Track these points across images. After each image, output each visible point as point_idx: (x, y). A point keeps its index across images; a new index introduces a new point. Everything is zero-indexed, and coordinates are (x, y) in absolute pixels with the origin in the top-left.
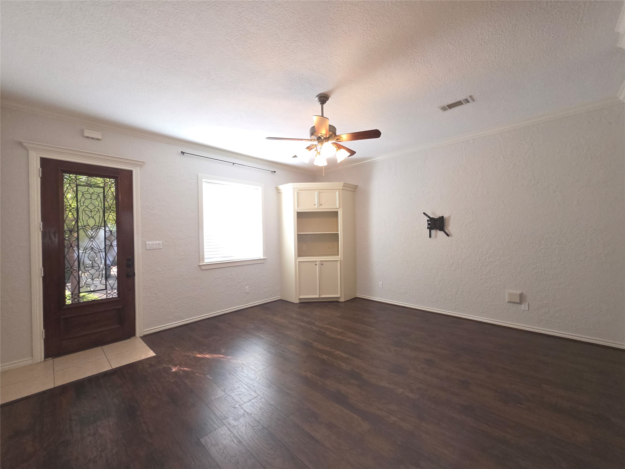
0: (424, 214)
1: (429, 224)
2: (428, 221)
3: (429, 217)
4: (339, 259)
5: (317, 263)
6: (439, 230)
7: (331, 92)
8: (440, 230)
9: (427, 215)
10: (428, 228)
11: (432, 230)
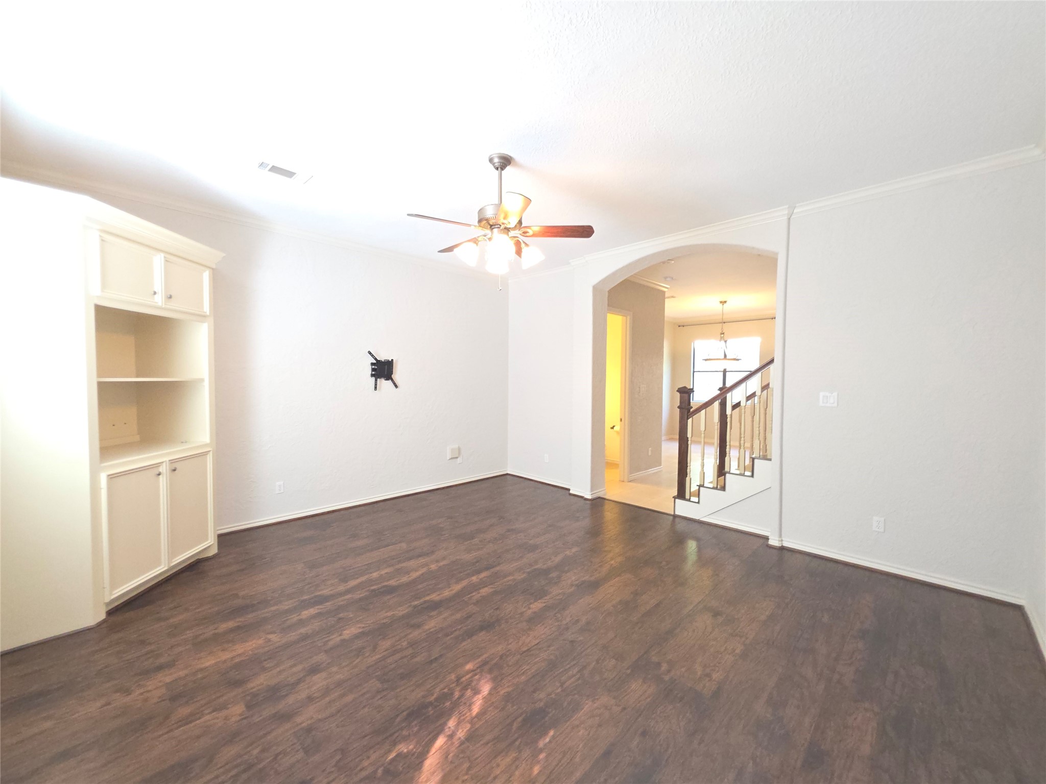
0: (370, 353)
1: (373, 370)
2: (372, 364)
3: (376, 359)
4: (211, 449)
5: (163, 469)
6: (384, 377)
7: (517, 165)
8: (387, 379)
9: (373, 355)
10: (372, 375)
11: (378, 379)
